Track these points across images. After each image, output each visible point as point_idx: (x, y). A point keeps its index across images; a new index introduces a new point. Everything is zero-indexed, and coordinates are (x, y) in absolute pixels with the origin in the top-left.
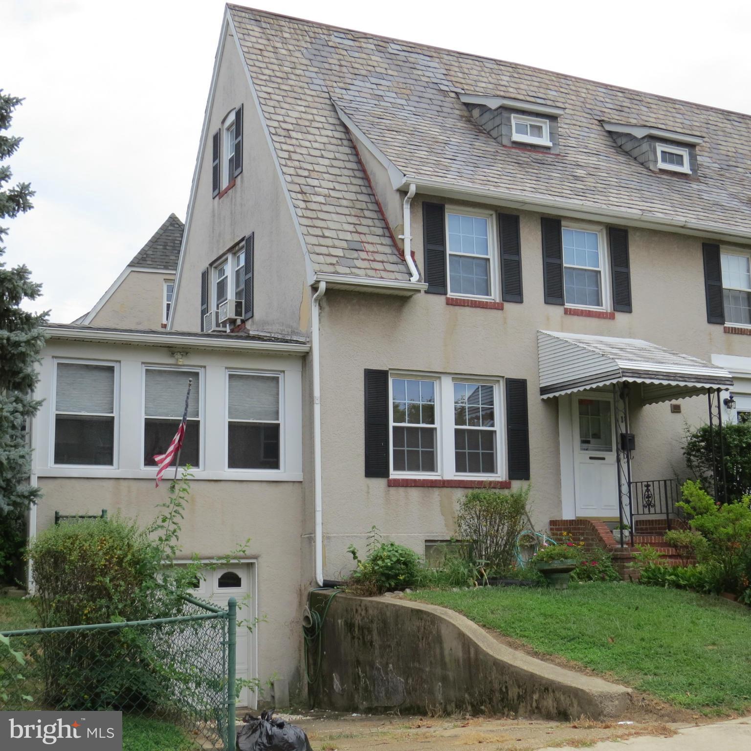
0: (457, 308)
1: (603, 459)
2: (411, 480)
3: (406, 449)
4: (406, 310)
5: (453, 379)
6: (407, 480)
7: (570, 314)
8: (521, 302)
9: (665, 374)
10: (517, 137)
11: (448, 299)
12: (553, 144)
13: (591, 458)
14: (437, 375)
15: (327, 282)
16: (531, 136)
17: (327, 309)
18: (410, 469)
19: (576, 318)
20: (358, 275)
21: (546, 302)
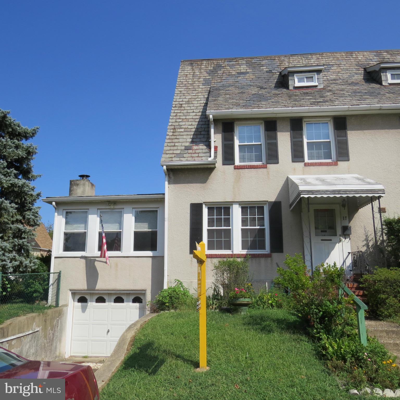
0: (240, 170)
1: (331, 240)
2: (214, 254)
3: (215, 239)
4: (213, 174)
5: (239, 204)
6: (212, 255)
7: (308, 165)
8: (278, 163)
9: (332, 191)
10: (297, 84)
11: (235, 166)
12: (318, 84)
13: (322, 240)
14: (232, 203)
15: (166, 166)
16: (307, 82)
17: (173, 178)
18: (217, 249)
19: (312, 167)
20: (182, 161)
21: (293, 161)
